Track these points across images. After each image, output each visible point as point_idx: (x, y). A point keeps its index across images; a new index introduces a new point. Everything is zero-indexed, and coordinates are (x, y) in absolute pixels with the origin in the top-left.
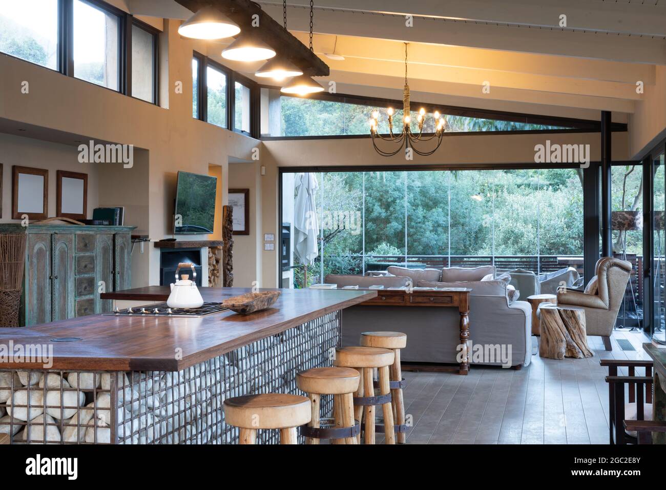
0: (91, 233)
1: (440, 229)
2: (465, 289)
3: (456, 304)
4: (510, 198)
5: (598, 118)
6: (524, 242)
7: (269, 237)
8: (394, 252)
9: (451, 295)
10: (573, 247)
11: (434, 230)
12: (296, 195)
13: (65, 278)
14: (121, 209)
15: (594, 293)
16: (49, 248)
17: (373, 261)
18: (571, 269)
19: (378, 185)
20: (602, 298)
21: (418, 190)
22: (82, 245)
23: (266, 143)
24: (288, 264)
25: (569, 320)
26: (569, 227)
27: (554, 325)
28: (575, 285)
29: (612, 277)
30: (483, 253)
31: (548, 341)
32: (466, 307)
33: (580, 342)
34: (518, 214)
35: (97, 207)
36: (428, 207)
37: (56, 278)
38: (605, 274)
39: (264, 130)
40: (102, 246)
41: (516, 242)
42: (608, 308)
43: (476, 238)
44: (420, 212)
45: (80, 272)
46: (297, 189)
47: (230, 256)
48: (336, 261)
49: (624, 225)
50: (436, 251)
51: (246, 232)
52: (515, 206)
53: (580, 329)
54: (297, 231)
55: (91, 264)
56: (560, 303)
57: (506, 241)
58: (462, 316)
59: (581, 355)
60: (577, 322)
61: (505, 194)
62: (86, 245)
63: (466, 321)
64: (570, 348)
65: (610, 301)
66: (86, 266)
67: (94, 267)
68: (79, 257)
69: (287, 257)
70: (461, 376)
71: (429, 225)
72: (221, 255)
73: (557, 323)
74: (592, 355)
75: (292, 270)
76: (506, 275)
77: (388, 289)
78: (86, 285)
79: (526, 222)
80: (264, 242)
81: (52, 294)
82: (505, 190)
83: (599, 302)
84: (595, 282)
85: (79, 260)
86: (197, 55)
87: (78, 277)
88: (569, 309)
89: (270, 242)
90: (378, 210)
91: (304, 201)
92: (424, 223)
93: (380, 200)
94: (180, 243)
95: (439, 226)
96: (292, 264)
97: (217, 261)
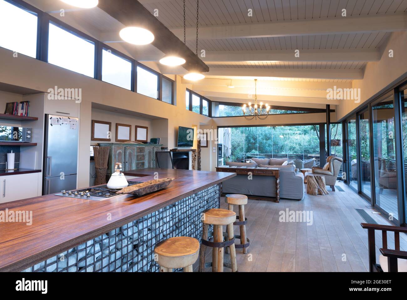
0: (143, 146)
1: (270, 146)
2: (277, 169)
3: (274, 175)
4: (291, 137)
5: (325, 108)
6: (296, 150)
7: (214, 148)
8: (257, 152)
9: (272, 171)
10: (311, 151)
11: (269, 146)
12: (224, 135)
13: (131, 162)
14: (159, 139)
15: (327, 169)
16: (124, 152)
17: (249, 155)
18: (314, 159)
19: (252, 133)
20: (331, 171)
21: (264, 135)
22: (139, 151)
23: (213, 119)
24: (221, 156)
25: (318, 180)
26: (309, 145)
27: (313, 182)
28: (316, 164)
29: (335, 164)
30: (283, 153)
31: (310, 188)
32: (278, 176)
33: (323, 189)
34: (294, 142)
35: (152, 138)
36: (267, 140)
37: (127, 162)
38: (332, 162)
39: (213, 115)
40: (148, 151)
41: (293, 150)
42: (333, 175)
43: (281, 148)
44: (265, 141)
45: (138, 160)
46: (224, 133)
47: (200, 154)
48: (238, 155)
49: (335, 144)
50: (269, 152)
51: (207, 147)
52: (293, 139)
53: (323, 183)
54: (224, 146)
55: (143, 157)
56: (314, 173)
57: (290, 149)
58: (277, 180)
59: (324, 194)
60: (322, 181)
61: (290, 136)
62: (141, 151)
63: (278, 181)
64: (319, 191)
65: (334, 173)
66: (141, 158)
67: (144, 158)
68: (138, 155)
69: (221, 154)
70: (277, 203)
71: (267, 145)
72: (197, 154)
73: (313, 181)
74: (328, 194)
75: (223, 158)
76: (292, 161)
77: (248, 168)
78: (141, 165)
79: (296, 144)
80: (213, 150)
81: (125, 168)
82: (290, 135)
83: (330, 173)
84: (327, 165)
85: (137, 156)
86: (188, 90)
87: (137, 162)
88: (319, 175)
89: (215, 150)
90: (252, 140)
91: (227, 137)
92: (266, 144)
93: (252, 138)
94: (179, 150)
95: (270, 145)
96: (223, 156)
97: (195, 156)
